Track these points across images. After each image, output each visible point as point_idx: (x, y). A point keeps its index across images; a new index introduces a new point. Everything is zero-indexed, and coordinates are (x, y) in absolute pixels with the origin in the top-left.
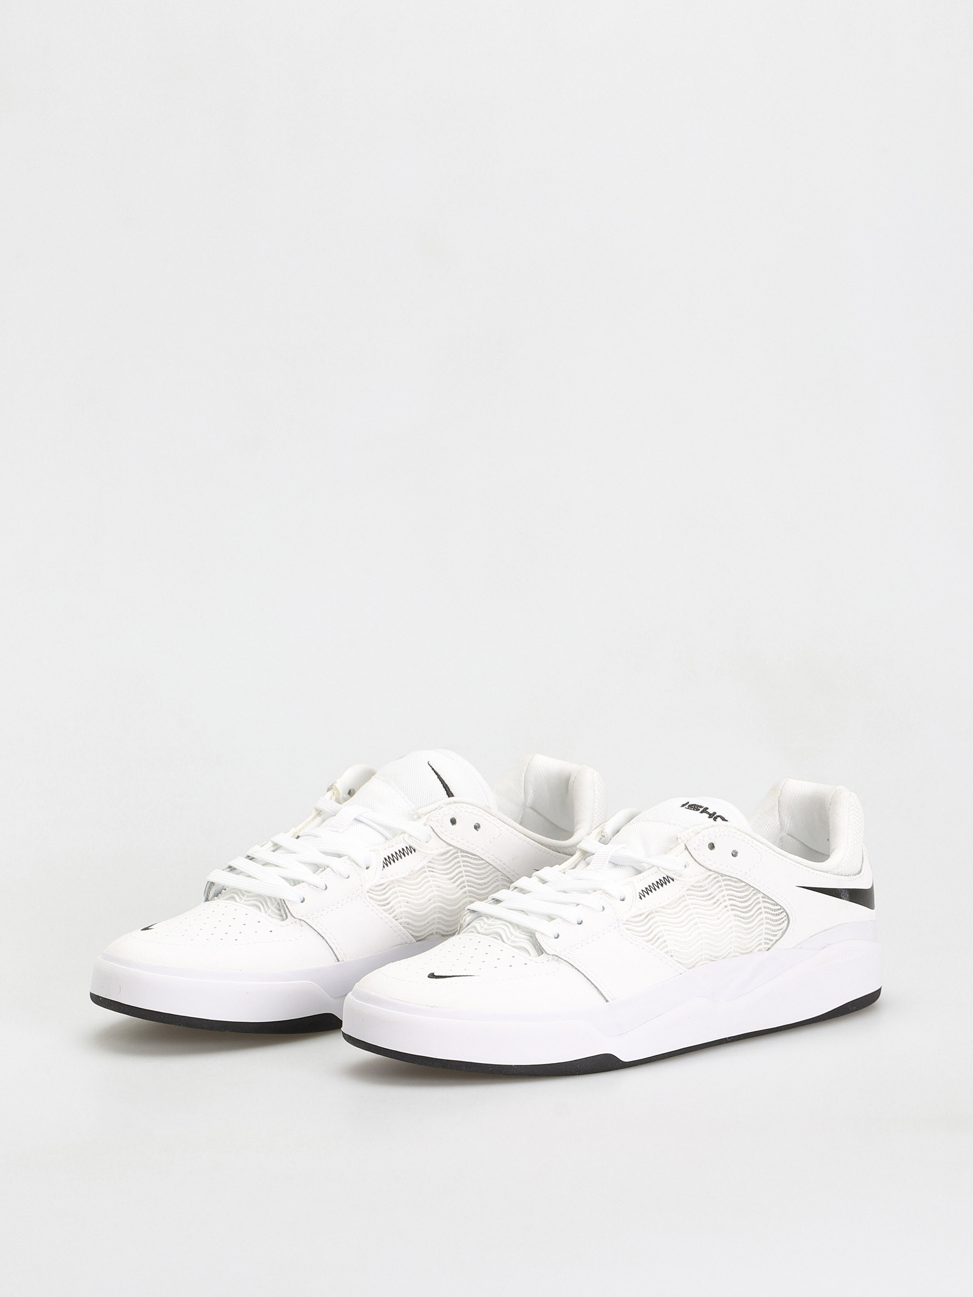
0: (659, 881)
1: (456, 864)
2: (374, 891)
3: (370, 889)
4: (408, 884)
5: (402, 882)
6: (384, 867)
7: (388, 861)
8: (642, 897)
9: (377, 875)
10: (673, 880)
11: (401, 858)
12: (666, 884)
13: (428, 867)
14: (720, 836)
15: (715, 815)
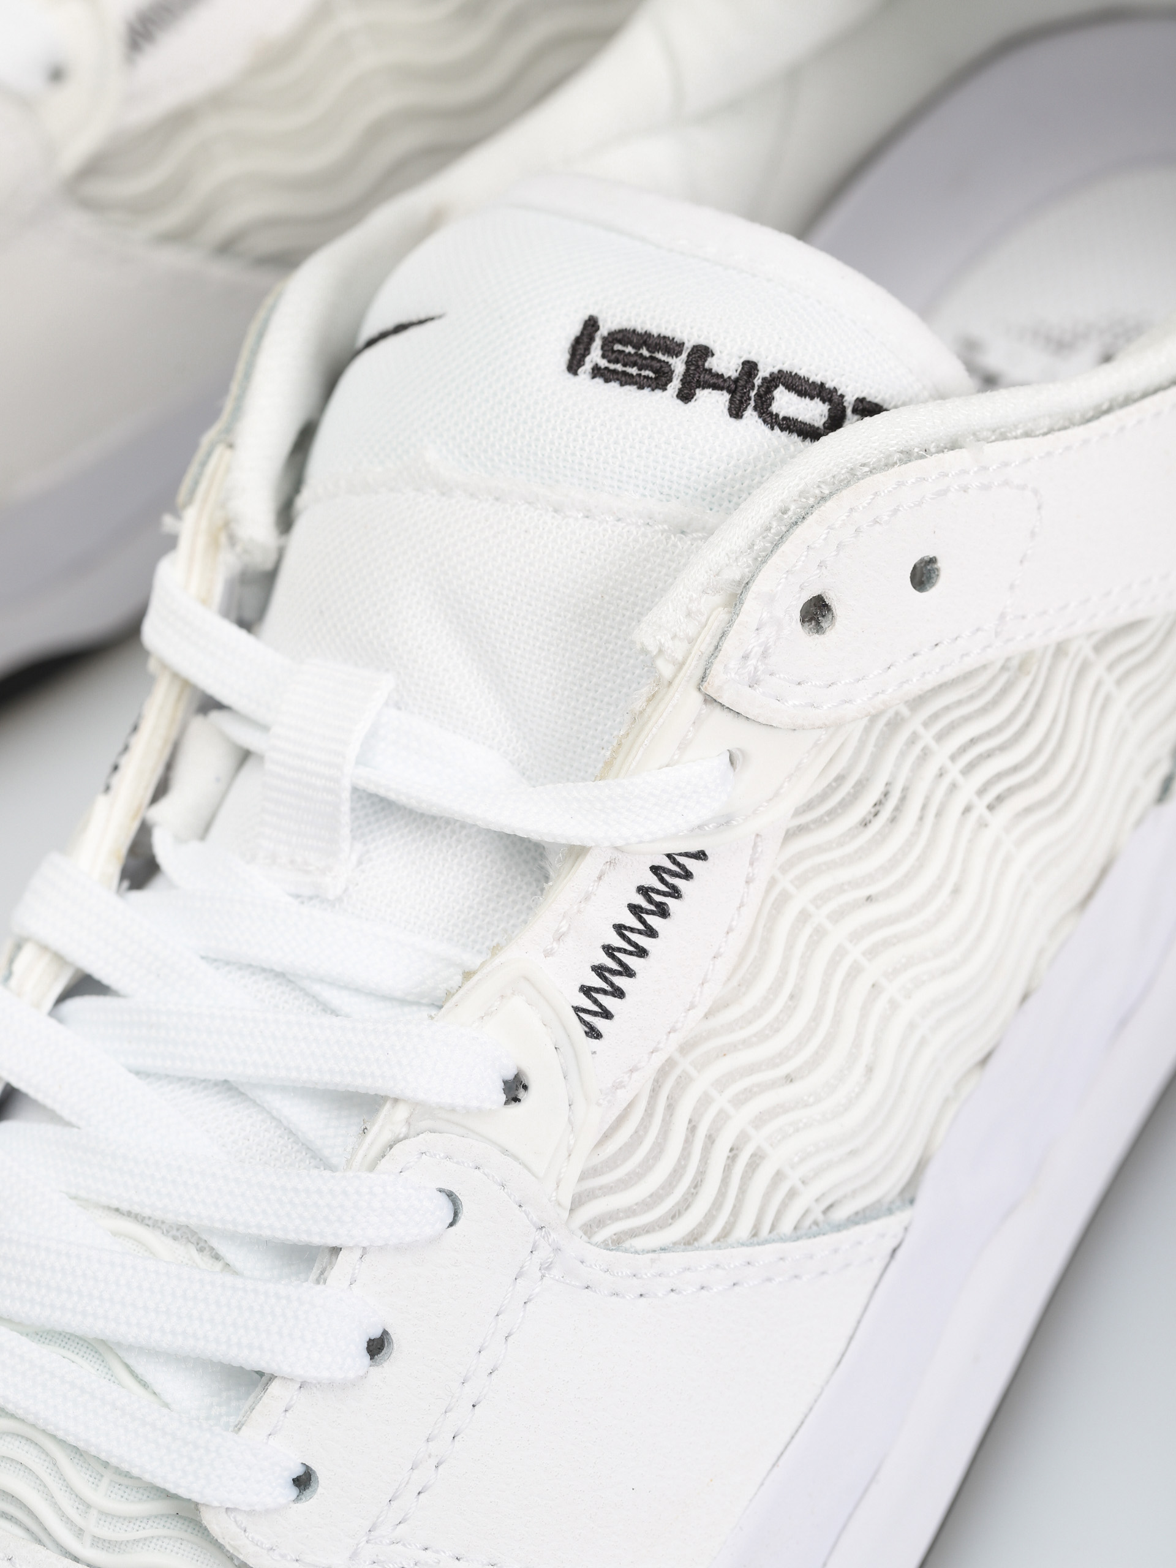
0: (641, 901)
8: (599, 1023)
10: (701, 856)
12: (675, 893)
14: (840, 546)
15: (757, 382)
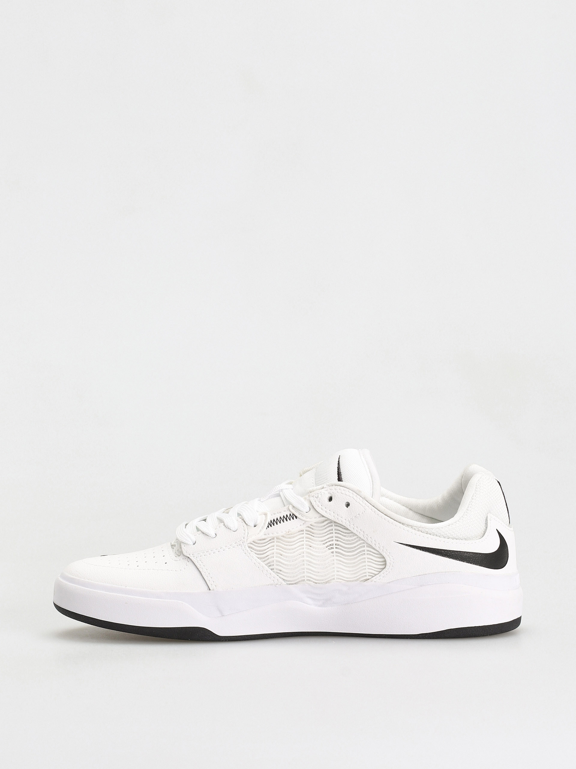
1: (330, 530)
2: (256, 543)
3: (253, 542)
4: (286, 542)
5: (280, 539)
6: (268, 527)
7: (272, 523)
9: (261, 532)
11: (283, 522)
13: (306, 530)
